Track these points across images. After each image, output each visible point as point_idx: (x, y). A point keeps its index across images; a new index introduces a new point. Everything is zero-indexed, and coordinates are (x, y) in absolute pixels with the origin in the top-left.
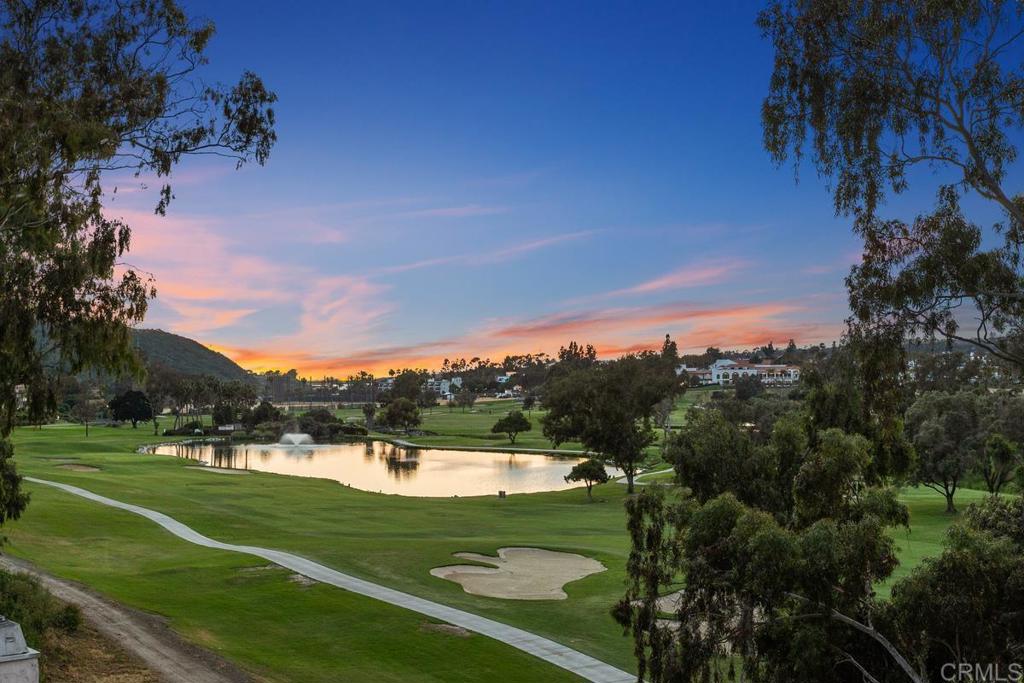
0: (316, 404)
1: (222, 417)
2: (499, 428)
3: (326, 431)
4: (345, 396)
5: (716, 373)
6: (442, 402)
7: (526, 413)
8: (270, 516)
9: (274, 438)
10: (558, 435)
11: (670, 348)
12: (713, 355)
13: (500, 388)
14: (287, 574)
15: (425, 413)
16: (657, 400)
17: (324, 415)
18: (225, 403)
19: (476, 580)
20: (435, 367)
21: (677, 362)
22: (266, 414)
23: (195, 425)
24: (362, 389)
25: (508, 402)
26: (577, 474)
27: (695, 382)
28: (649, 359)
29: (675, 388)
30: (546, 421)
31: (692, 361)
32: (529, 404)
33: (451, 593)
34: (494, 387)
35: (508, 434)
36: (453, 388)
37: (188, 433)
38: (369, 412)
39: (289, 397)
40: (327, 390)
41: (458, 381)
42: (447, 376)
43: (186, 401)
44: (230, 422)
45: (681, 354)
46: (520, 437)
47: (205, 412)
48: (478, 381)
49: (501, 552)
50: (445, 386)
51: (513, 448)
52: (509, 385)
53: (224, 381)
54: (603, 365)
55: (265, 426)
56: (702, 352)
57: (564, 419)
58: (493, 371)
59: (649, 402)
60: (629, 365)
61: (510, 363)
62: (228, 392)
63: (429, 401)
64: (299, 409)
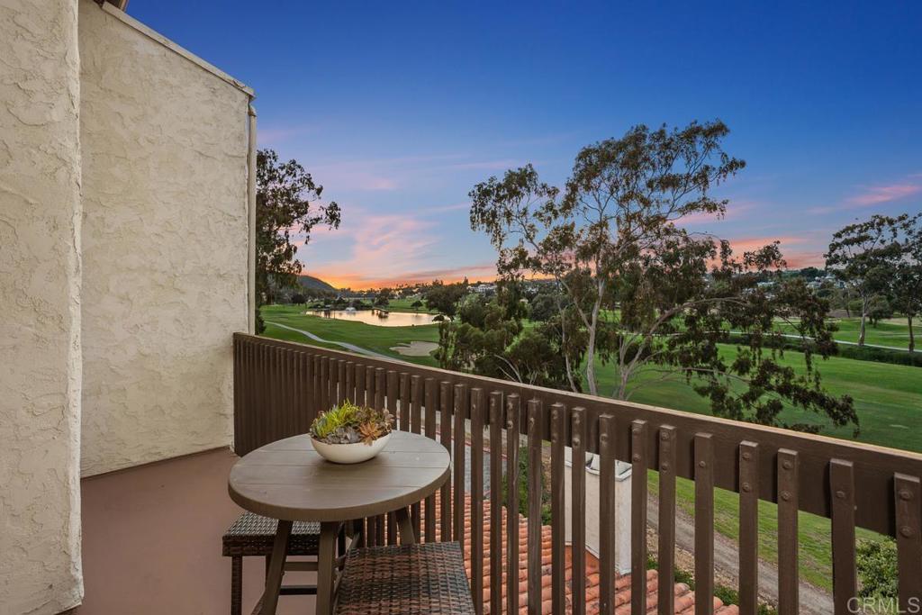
0: (357, 299)
1: (327, 302)
2: (413, 306)
3: (360, 307)
4: (366, 296)
5: (480, 289)
6: (396, 298)
7: (421, 301)
9: (343, 309)
10: (430, 307)
11: (466, 281)
12: (479, 283)
13: (414, 293)
15: (390, 301)
16: (460, 297)
17: (358, 302)
18: (328, 298)
19: (403, 351)
20: (394, 287)
21: (468, 285)
22: (341, 301)
23: (318, 305)
24: (371, 294)
25: (416, 297)
26: (436, 319)
27: (473, 292)
28: (459, 285)
29: (467, 293)
30: (426, 303)
31: (472, 285)
32: (423, 298)
33: (396, 355)
34: (412, 293)
35: (416, 307)
36: (400, 293)
37: (316, 307)
38: (373, 301)
39: (347, 296)
40: (360, 294)
41: (401, 291)
42: (398, 290)
43: (315, 298)
44: (329, 304)
45: (469, 283)
46: (420, 308)
47: (321, 301)
48: (407, 291)
49: (412, 342)
50: (397, 293)
51: (417, 311)
52: (417, 292)
53: (327, 291)
54: (446, 286)
55: (341, 305)
56: (476, 282)
57: (432, 303)
58: (412, 288)
59: (457, 298)
60: (452, 286)
61: (417, 286)
62: (329, 295)
63: (392, 297)
64: (351, 300)
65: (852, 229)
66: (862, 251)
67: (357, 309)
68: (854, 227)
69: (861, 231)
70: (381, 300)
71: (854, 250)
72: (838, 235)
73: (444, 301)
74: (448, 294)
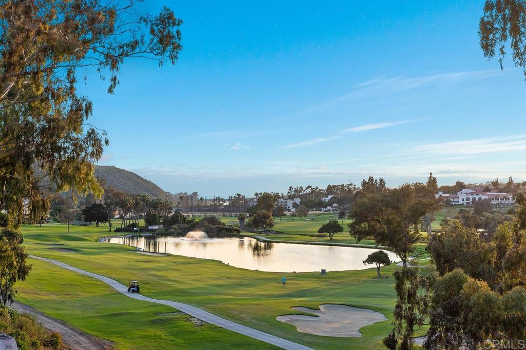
0: (209, 214)
1: (151, 220)
2: (321, 231)
3: (217, 231)
4: (227, 209)
5: (462, 198)
6: (288, 213)
7: (340, 222)
8: (178, 282)
9: (182, 234)
10: (359, 236)
11: (432, 181)
12: (460, 186)
13: (325, 205)
14: (188, 318)
16: (423, 214)
17: (213, 220)
18: (153, 212)
19: (305, 324)
21: (437, 190)
22: (176, 219)
23: (134, 225)
24: (237, 204)
25: (326, 216)
26: (371, 259)
27: (448, 204)
28: (419, 188)
29: (435, 206)
30: (351, 226)
31: (446, 189)
32: (342, 215)
34: (320, 205)
35: (328, 234)
36: (295, 205)
37: (130, 231)
38: (242, 219)
39: (192, 209)
40: (216, 206)
41: (298, 201)
42: (291, 197)
43: (129, 210)
44: (155, 224)
45: (439, 185)
46: (337, 236)
47: (140, 218)
48: (310, 202)
49: (321, 307)
50: (290, 203)
51: (332, 243)
52: (330, 204)
53: (151, 198)
54: (390, 191)
55: (177, 227)
56: (452, 184)
57: (364, 225)
58: (320, 193)
59: (417, 215)
60: (405, 191)
61: (331, 189)
62: (155, 205)
63: (280, 213)
64: (199, 216)
73: (389, 222)
74: (396, 208)
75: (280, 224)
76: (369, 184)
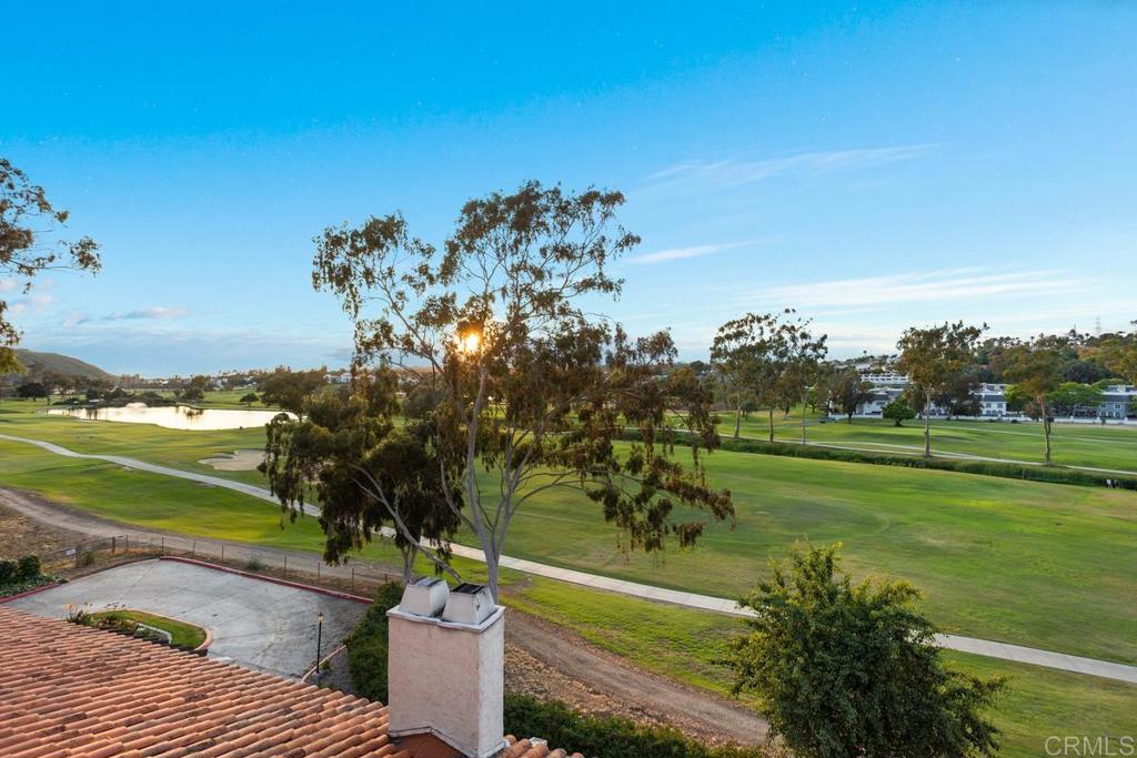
0: (149, 390)
1: (92, 395)
2: (243, 400)
3: (153, 401)
4: (166, 386)
5: (343, 378)
6: (217, 389)
7: (257, 394)
8: (116, 441)
9: (123, 405)
10: (268, 403)
11: (324, 369)
13: (248, 383)
14: (120, 467)
15: (207, 394)
16: (313, 388)
17: (152, 395)
18: (94, 388)
19: (220, 465)
20: (214, 374)
21: (326, 373)
22: (118, 394)
23: (75, 400)
24: (174, 384)
25: (249, 389)
27: (334, 381)
28: (313, 373)
29: (324, 384)
31: (333, 373)
32: (258, 390)
33: (209, 470)
34: (243, 383)
35: (247, 402)
36: (223, 383)
37: (71, 404)
38: (177, 393)
39: (133, 387)
40: (156, 385)
41: (226, 380)
42: (220, 378)
43: (69, 388)
44: (97, 398)
45: (328, 371)
46: (253, 404)
47: (82, 394)
48: (235, 381)
49: (236, 452)
50: (219, 382)
51: (250, 408)
52: (251, 382)
53: (91, 378)
54: (294, 374)
55: (119, 398)
56: (337, 370)
57: (271, 396)
58: (243, 376)
59: (309, 389)
60: (301, 375)
61: (251, 373)
62: (96, 384)
63: (210, 388)
64: (139, 392)
65: (730, 324)
66: (738, 347)
67: (150, 405)
68: (734, 322)
69: (738, 327)
70: (193, 393)
71: (733, 345)
72: (722, 330)
73: (289, 394)
74: (295, 385)
75: (208, 396)
76: (279, 371)
